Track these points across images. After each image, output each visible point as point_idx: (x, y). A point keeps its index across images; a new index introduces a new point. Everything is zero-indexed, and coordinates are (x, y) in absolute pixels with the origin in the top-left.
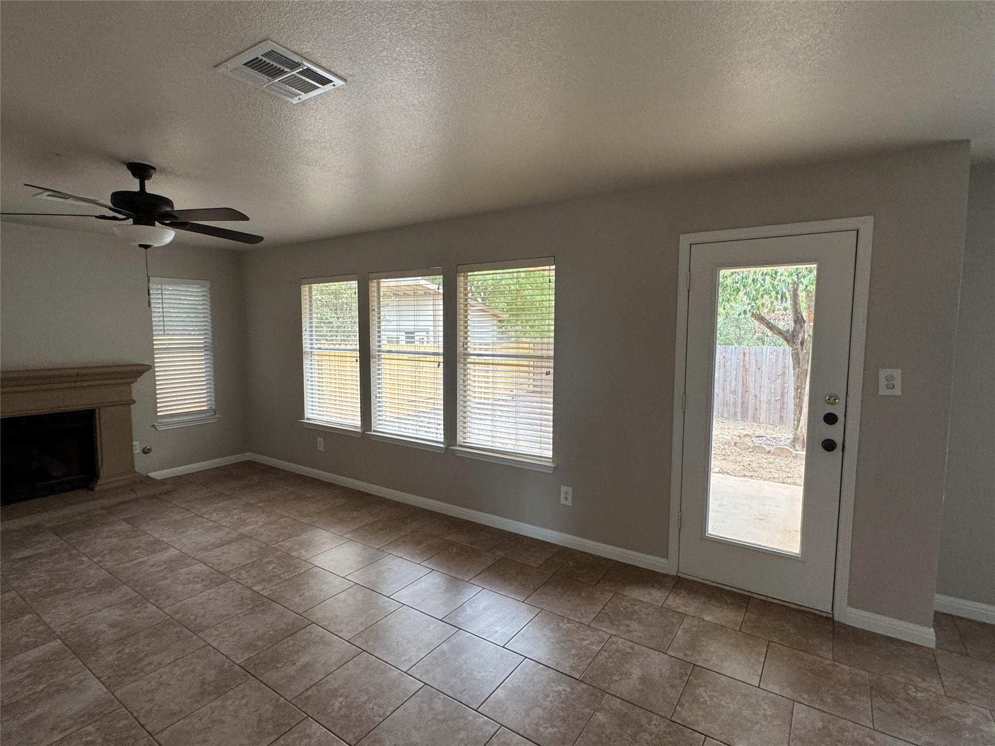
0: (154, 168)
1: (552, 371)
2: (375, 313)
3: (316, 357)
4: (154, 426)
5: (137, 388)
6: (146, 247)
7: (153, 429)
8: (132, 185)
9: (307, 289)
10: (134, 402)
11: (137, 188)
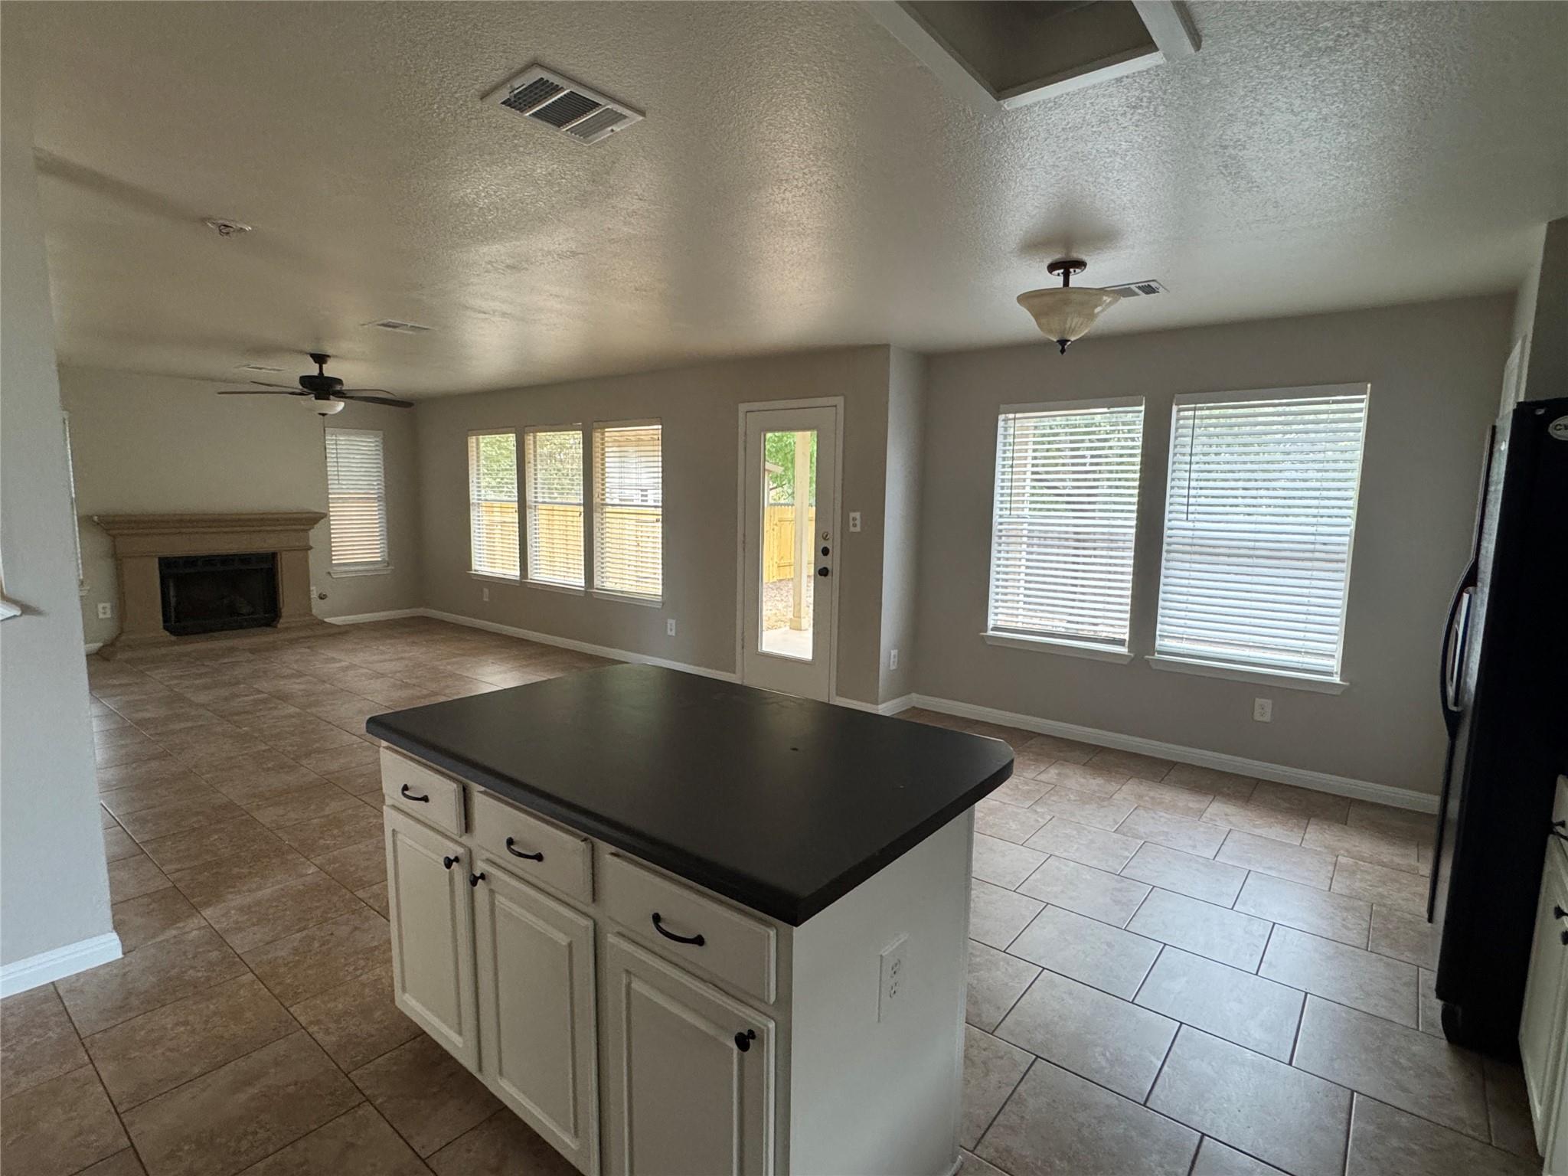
0: (328, 356)
1: (660, 517)
2: (532, 465)
3: (484, 509)
4: (329, 573)
5: (315, 534)
6: (324, 415)
7: (328, 576)
8: (313, 369)
9: (474, 440)
10: (311, 548)
11: (316, 372)
